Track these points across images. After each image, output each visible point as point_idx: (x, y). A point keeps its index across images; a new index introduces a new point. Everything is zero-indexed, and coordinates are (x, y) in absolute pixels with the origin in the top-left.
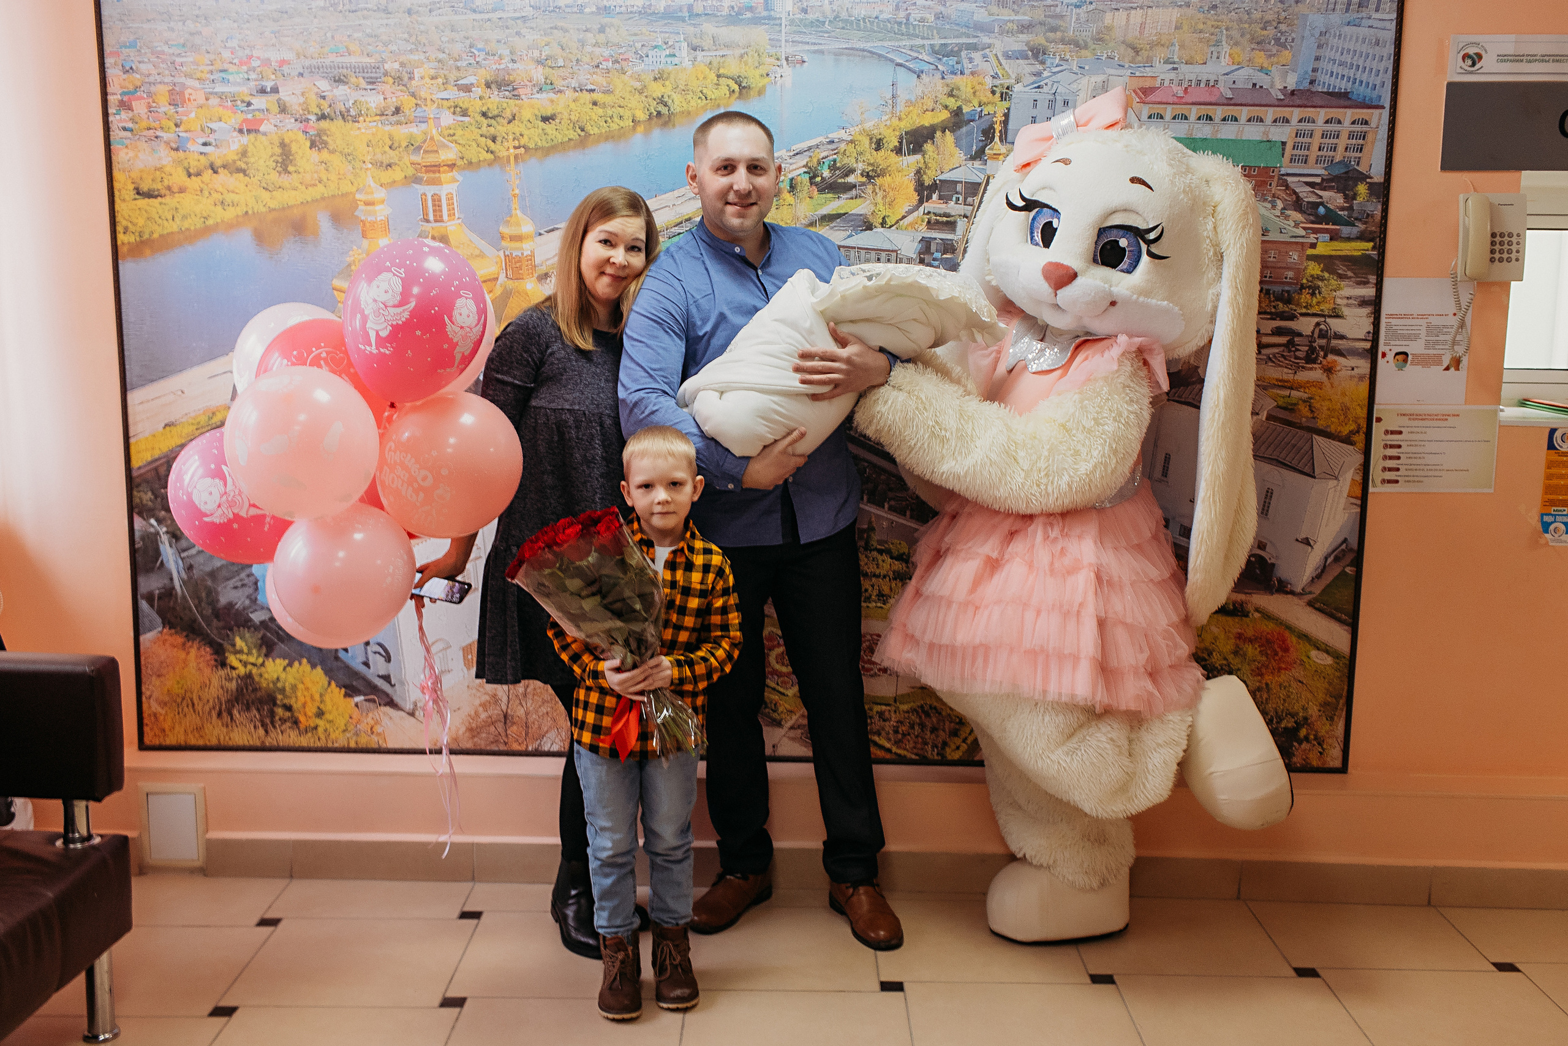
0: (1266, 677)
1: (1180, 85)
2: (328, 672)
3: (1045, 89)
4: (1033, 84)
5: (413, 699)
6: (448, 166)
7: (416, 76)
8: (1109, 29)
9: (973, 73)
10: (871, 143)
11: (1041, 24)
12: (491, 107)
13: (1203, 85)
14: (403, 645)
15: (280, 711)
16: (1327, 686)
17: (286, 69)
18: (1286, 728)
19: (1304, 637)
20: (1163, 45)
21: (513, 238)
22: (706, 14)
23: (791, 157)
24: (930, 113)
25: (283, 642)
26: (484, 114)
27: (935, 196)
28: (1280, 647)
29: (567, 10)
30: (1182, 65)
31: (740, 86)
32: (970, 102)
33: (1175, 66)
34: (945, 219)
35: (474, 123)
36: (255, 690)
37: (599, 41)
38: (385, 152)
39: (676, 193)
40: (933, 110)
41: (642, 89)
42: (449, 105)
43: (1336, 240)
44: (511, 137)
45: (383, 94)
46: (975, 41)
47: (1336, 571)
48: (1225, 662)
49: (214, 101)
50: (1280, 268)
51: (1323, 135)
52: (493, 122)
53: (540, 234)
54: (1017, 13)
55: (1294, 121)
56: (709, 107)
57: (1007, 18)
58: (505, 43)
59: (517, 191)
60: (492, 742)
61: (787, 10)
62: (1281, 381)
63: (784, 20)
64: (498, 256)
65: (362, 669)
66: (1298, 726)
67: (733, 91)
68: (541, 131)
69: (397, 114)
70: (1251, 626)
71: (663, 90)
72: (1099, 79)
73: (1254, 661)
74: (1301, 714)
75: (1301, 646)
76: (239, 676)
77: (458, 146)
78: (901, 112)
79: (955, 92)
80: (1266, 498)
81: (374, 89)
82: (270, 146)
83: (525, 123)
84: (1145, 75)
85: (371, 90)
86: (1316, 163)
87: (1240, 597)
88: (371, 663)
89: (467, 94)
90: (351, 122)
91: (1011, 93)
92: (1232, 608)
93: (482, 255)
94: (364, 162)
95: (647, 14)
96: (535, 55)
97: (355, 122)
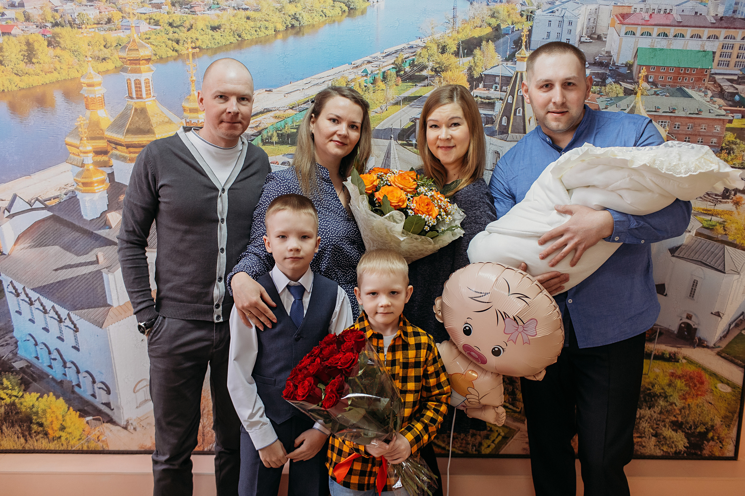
0: (688, 400)
1: (647, 12)
2: (68, 401)
3: (557, 14)
4: (548, 9)
5: (126, 418)
6: (146, 60)
9: (508, 2)
10: (438, 49)
12: (175, 19)
13: (662, 12)
14: (119, 382)
15: (35, 427)
16: (726, 405)
18: (700, 432)
19: (714, 375)
21: (192, 111)
23: (383, 57)
24: (479, 29)
25: (36, 382)
26: (171, 25)
27: (481, 85)
28: (698, 381)
31: (349, 7)
32: (506, 22)
34: (487, 101)
35: (164, 30)
36: (17, 413)
38: (101, 50)
39: (305, 81)
40: (480, 27)
41: (281, 9)
42: (145, 17)
44: (190, 40)
45: (99, 9)
47: (736, 333)
48: (662, 391)
50: (708, 136)
51: (740, 47)
52: (176, 30)
55: (721, 38)
56: (327, 22)
59: (194, 78)
62: (706, 210)
64: (181, 123)
65: (91, 399)
66: (708, 431)
67: (344, 11)
68: (210, 37)
69: (109, 23)
70: (680, 368)
71: (296, 9)
72: (593, 7)
73: (681, 390)
74: (709, 423)
75: (712, 381)
76: (6, 404)
77: (152, 46)
78: (459, 27)
79: (496, 15)
80: (693, 286)
81: (92, 6)
82: (19, 44)
83: (199, 31)
84: (624, 5)
85: (90, 6)
86: (735, 67)
87: (673, 350)
88: (97, 395)
89: (159, 10)
90: (76, 29)
91: (533, 16)
92: (668, 356)
93: (170, 122)
94: (86, 57)
97: (79, 28)
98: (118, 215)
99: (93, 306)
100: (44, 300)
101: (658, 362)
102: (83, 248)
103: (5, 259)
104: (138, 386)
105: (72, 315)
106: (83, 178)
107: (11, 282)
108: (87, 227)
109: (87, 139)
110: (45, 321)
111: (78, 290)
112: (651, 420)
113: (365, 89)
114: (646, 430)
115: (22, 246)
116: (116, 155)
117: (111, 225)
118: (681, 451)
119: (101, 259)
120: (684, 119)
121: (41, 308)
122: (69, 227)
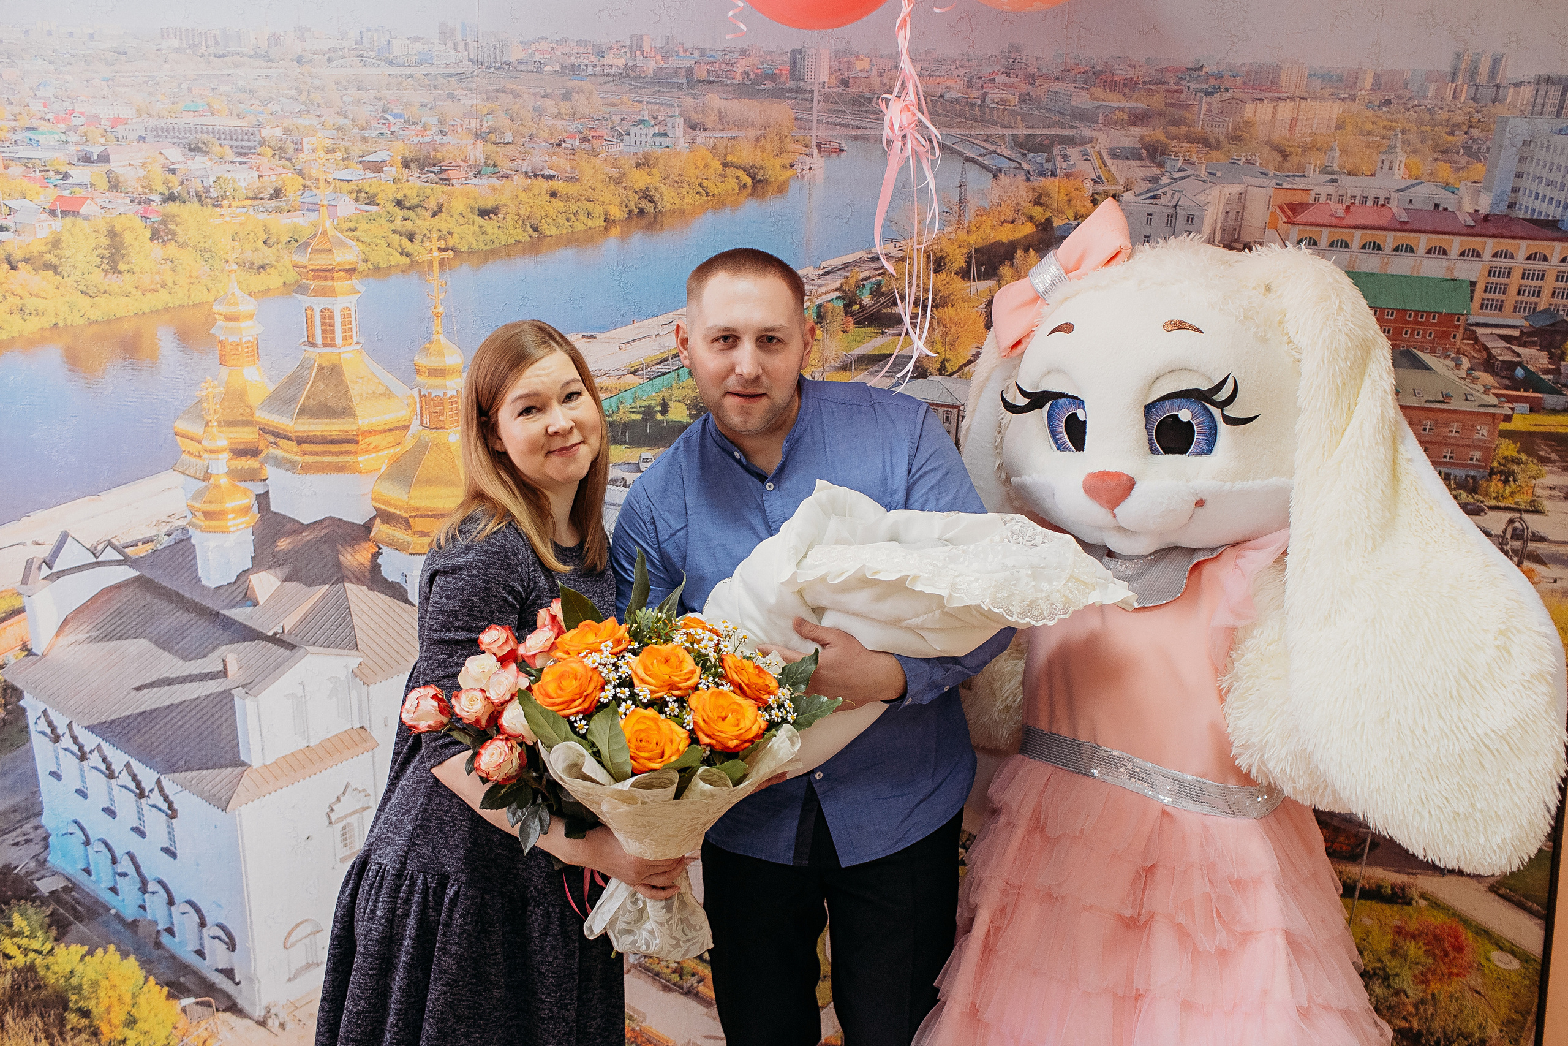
0: (1432, 986)
1: (1340, 201)
2: (146, 964)
3: (1164, 200)
4: (1146, 192)
5: (264, 1003)
6: (345, 271)
7: (306, 147)
8: (1249, 124)
9: (1068, 176)
10: (928, 262)
11: (1159, 114)
12: (408, 193)
13: (1370, 203)
14: (254, 925)
15: (73, 1018)
16: (1510, 997)
17: (121, 130)
19: (1483, 932)
20: (1318, 149)
21: (433, 372)
22: (710, 82)
23: (820, 277)
24: (1009, 225)
25: (82, 921)
26: (399, 203)
28: (1452, 945)
29: (520, 67)
30: (1344, 177)
31: (753, 179)
32: (1064, 213)
33: (1335, 177)
35: (385, 214)
36: (38, 987)
37: (564, 111)
38: (257, 249)
39: (662, 319)
40: (1013, 222)
41: (619, 178)
42: (350, 189)
43: (1537, 412)
44: (435, 235)
45: (258, 169)
46: (1072, 132)
48: (1379, 965)
49: (16, 170)
50: (1464, 446)
51: (1524, 274)
52: (410, 213)
54: (1129, 98)
55: (1487, 255)
56: (710, 206)
57: (1116, 105)
58: (432, 108)
59: (441, 309)
61: (822, 80)
63: (816, 93)
64: (411, 396)
65: (194, 960)
67: (744, 185)
68: (476, 228)
69: (277, 197)
70: (1414, 917)
71: (648, 179)
72: (1235, 189)
73: (1418, 964)
74: (1477, 1035)
75: (1479, 945)
76: (15, 968)
77: (360, 244)
78: (970, 222)
79: (1043, 199)
81: (245, 163)
82: (94, 235)
83: (455, 216)
84: (1295, 187)
85: (241, 163)
86: (1514, 311)
87: (1401, 879)
88: (207, 952)
89: (377, 175)
90: (210, 206)
92: (1390, 892)
93: (388, 394)
94: (227, 261)
95: (629, 76)
96: (473, 126)
97: (217, 206)
98: (273, 579)
99: (210, 764)
100: (109, 750)
101: (1368, 903)
102: (197, 644)
103: (35, 663)
104: (294, 934)
105: (166, 783)
106: (205, 502)
107: (45, 712)
108: (207, 603)
109: (219, 425)
110: (110, 793)
115: (72, 638)
116: (276, 458)
117: (256, 598)
119: (232, 668)
120: (1416, 412)
121: (103, 767)
122: (171, 601)
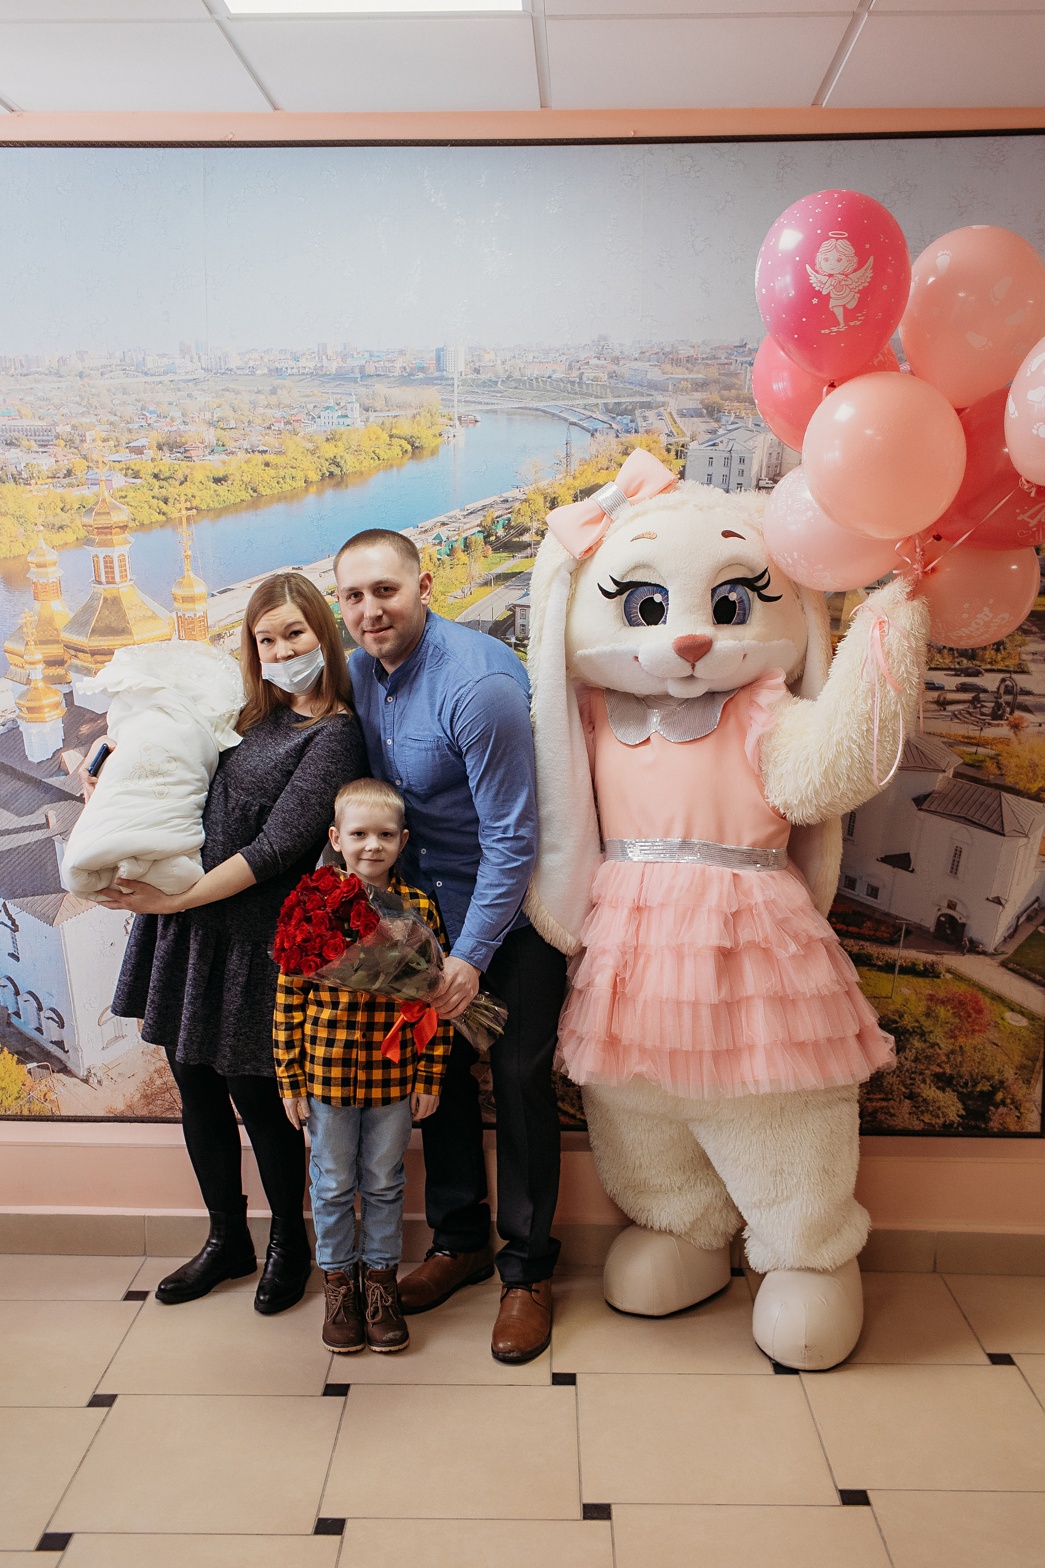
0: (960, 1040)
3: (721, 447)
4: (708, 441)
5: (86, 1066)
6: (120, 527)
7: (88, 438)
9: (647, 432)
10: (545, 502)
11: (715, 382)
12: (162, 469)
14: (76, 1010)
16: (1022, 1048)
18: (982, 1092)
19: (998, 998)
21: (185, 599)
22: (378, 375)
23: (465, 516)
24: (605, 471)
26: (156, 476)
28: (973, 1009)
29: (239, 372)
31: (412, 446)
35: (146, 484)
37: (271, 402)
38: (57, 515)
40: (607, 469)
41: (314, 450)
42: (120, 467)
44: (183, 498)
45: (55, 456)
46: (649, 399)
47: (1029, 930)
48: (917, 1024)
52: (164, 483)
53: (213, 595)
54: (690, 371)
56: (381, 467)
57: (682, 377)
58: (176, 405)
59: (189, 553)
60: (168, 1109)
61: (460, 370)
62: (968, 738)
63: (456, 381)
64: (171, 617)
65: (35, 1035)
66: (995, 1089)
67: (406, 450)
68: (212, 492)
69: (69, 476)
70: (943, 988)
71: (335, 450)
73: (947, 1023)
74: (996, 1077)
75: (995, 1007)
77: (130, 507)
78: (575, 470)
80: (955, 856)
81: (45, 452)
83: (197, 484)
85: (42, 452)
87: (930, 958)
88: (43, 1028)
89: (139, 456)
90: (22, 485)
91: (686, 451)
92: (922, 969)
93: (154, 617)
94: (36, 524)
95: (319, 375)
96: (207, 417)
97: (27, 484)
98: (78, 755)
99: (40, 891)
101: (906, 977)
102: (27, 804)
104: (105, 1016)
105: (10, 905)
106: (28, 700)
108: (33, 774)
109: (36, 644)
111: (18, 869)
112: (901, 1072)
113: (438, 563)
114: (895, 1087)
116: (76, 666)
117: (67, 769)
118: (954, 1122)
119: (52, 821)
122: (7, 774)
